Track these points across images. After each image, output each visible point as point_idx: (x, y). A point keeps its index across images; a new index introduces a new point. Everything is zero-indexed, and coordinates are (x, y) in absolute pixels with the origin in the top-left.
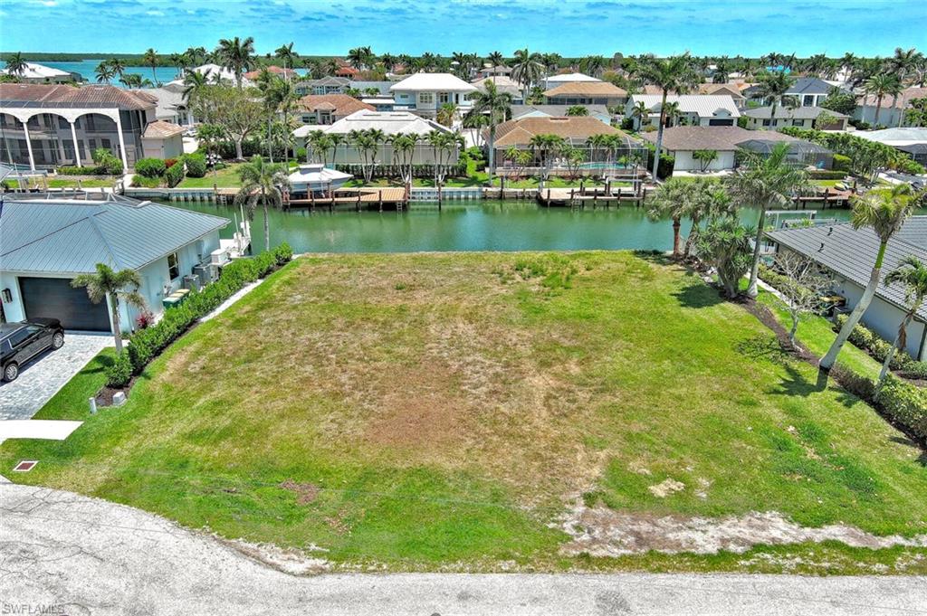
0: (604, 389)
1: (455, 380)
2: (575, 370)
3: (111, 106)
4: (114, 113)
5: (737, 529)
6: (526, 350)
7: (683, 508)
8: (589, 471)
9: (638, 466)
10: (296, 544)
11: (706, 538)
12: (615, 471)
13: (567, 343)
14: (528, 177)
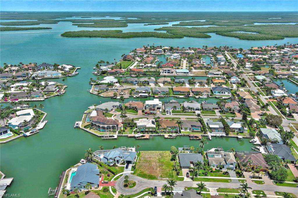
0: (162, 170)
1: (153, 169)
2: (161, 168)
3: (115, 125)
4: (116, 126)
5: (166, 178)
6: (158, 166)
7: (164, 177)
8: (160, 175)
9: (162, 175)
10: (146, 179)
11: (164, 179)
12: (161, 175)
13: (161, 165)
14: (163, 132)
